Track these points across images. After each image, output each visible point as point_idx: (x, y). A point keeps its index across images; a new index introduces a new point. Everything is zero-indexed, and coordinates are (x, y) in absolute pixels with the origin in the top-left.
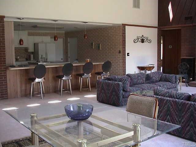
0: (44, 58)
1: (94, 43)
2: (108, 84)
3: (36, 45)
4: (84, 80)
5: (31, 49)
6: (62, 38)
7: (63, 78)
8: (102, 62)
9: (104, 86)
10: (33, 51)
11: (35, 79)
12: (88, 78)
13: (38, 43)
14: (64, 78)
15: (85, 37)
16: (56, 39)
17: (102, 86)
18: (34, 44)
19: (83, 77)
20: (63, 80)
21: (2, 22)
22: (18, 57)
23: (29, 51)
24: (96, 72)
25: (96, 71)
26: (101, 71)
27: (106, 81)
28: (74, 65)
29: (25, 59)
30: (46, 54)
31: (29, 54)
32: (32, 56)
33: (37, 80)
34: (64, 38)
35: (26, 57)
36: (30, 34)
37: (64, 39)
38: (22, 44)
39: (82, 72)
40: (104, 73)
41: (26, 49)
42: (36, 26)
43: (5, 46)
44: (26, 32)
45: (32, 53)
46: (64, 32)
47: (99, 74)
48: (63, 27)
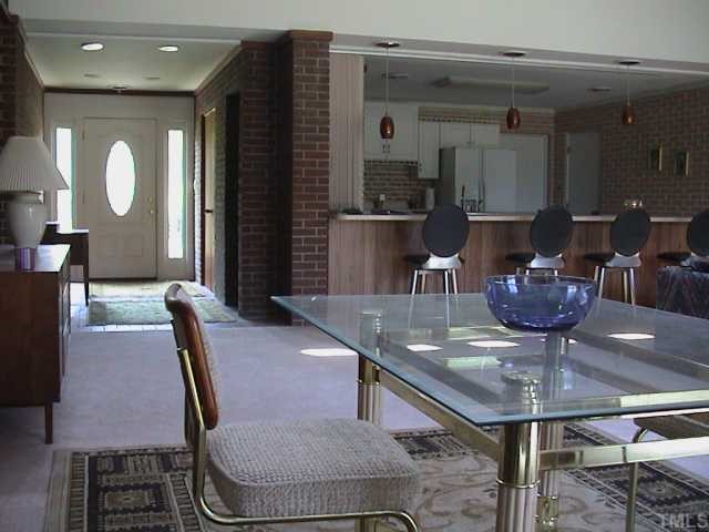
0: (474, 201)
1: (664, 151)
2: (700, 285)
3: (445, 156)
4: (614, 276)
5: (428, 170)
6: (542, 134)
7: (530, 262)
8: (686, 216)
9: (686, 293)
10: (436, 176)
11: (428, 257)
12: (628, 270)
13: (454, 148)
14: (534, 264)
15: (625, 118)
16: (515, 122)
17: (678, 292)
18: (441, 151)
19: (608, 264)
20: (530, 269)
21: (322, 54)
22: (382, 197)
23: (422, 175)
24: (662, 251)
25: (665, 249)
26: (682, 250)
27: (695, 273)
28: (575, 219)
29: (404, 205)
30: (482, 188)
31: (420, 187)
32: (431, 193)
33: (435, 262)
34: (553, 134)
35: (408, 198)
36: (424, 116)
37: (549, 137)
38: (391, 137)
39: (606, 249)
40: (692, 254)
41: (411, 168)
42: (447, 79)
43: (327, 139)
44: (414, 108)
45: (432, 182)
46: (552, 111)
47: (674, 258)
48: (544, 85)
